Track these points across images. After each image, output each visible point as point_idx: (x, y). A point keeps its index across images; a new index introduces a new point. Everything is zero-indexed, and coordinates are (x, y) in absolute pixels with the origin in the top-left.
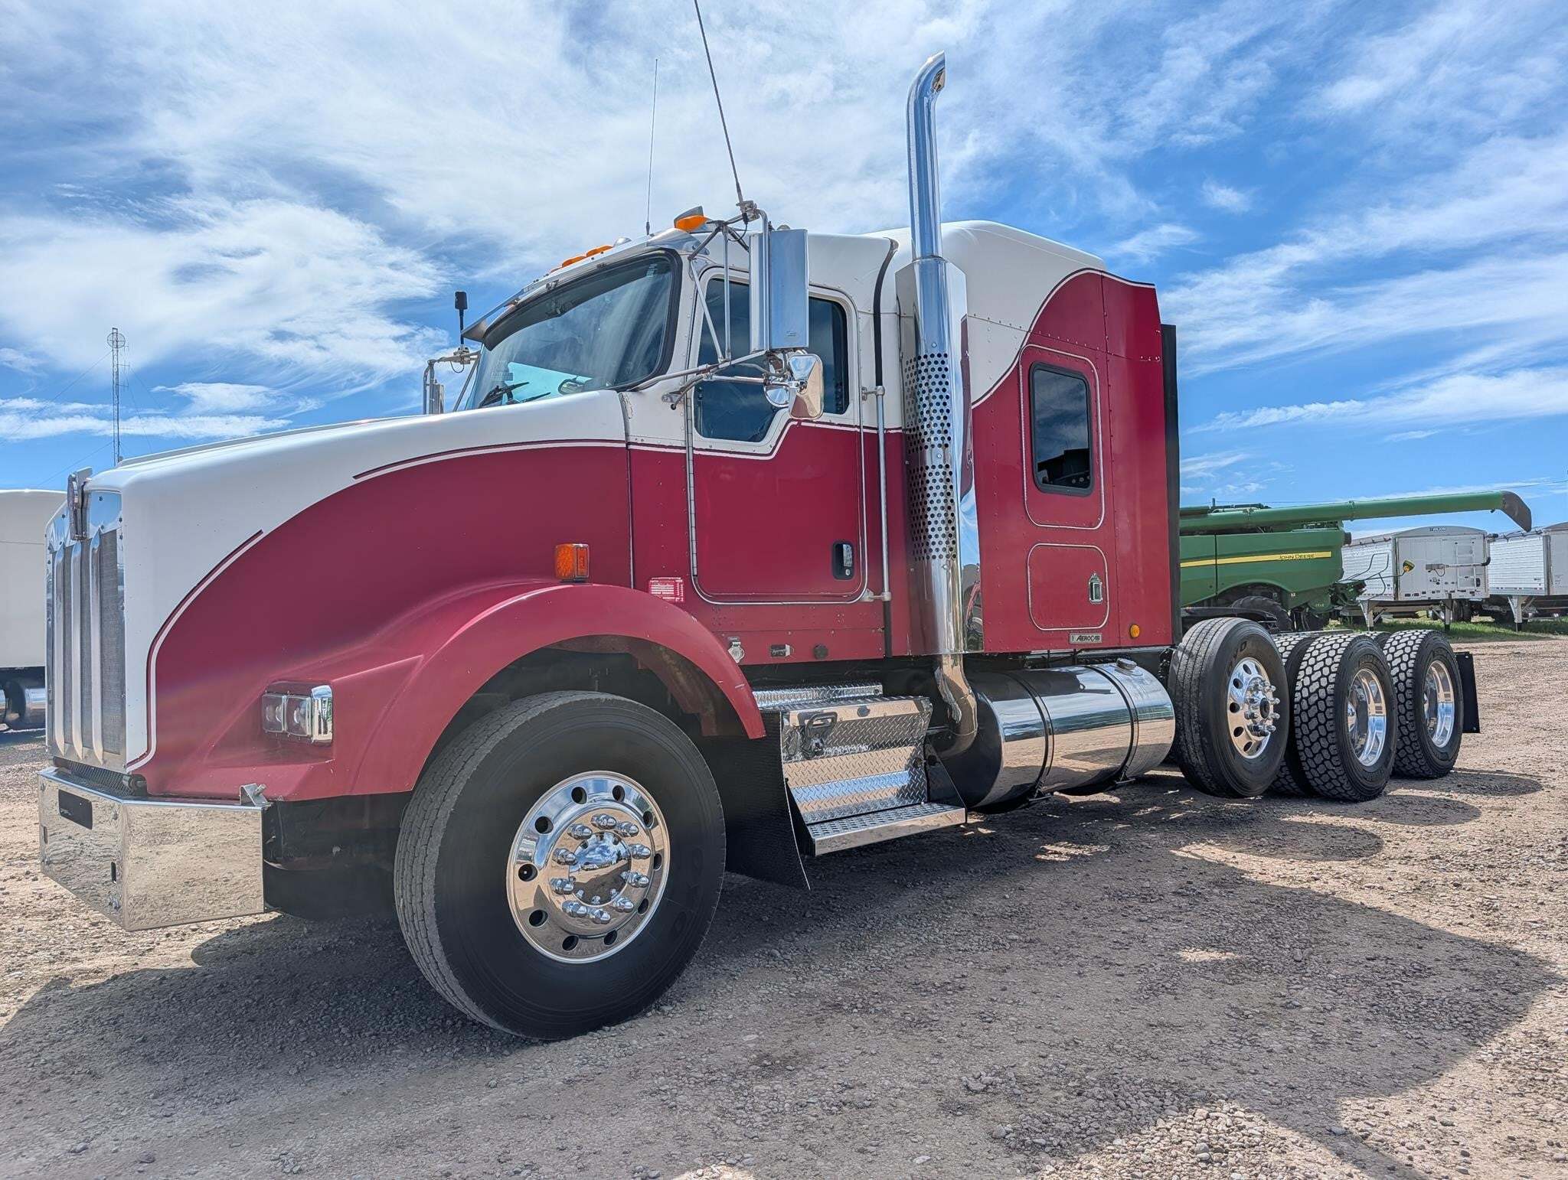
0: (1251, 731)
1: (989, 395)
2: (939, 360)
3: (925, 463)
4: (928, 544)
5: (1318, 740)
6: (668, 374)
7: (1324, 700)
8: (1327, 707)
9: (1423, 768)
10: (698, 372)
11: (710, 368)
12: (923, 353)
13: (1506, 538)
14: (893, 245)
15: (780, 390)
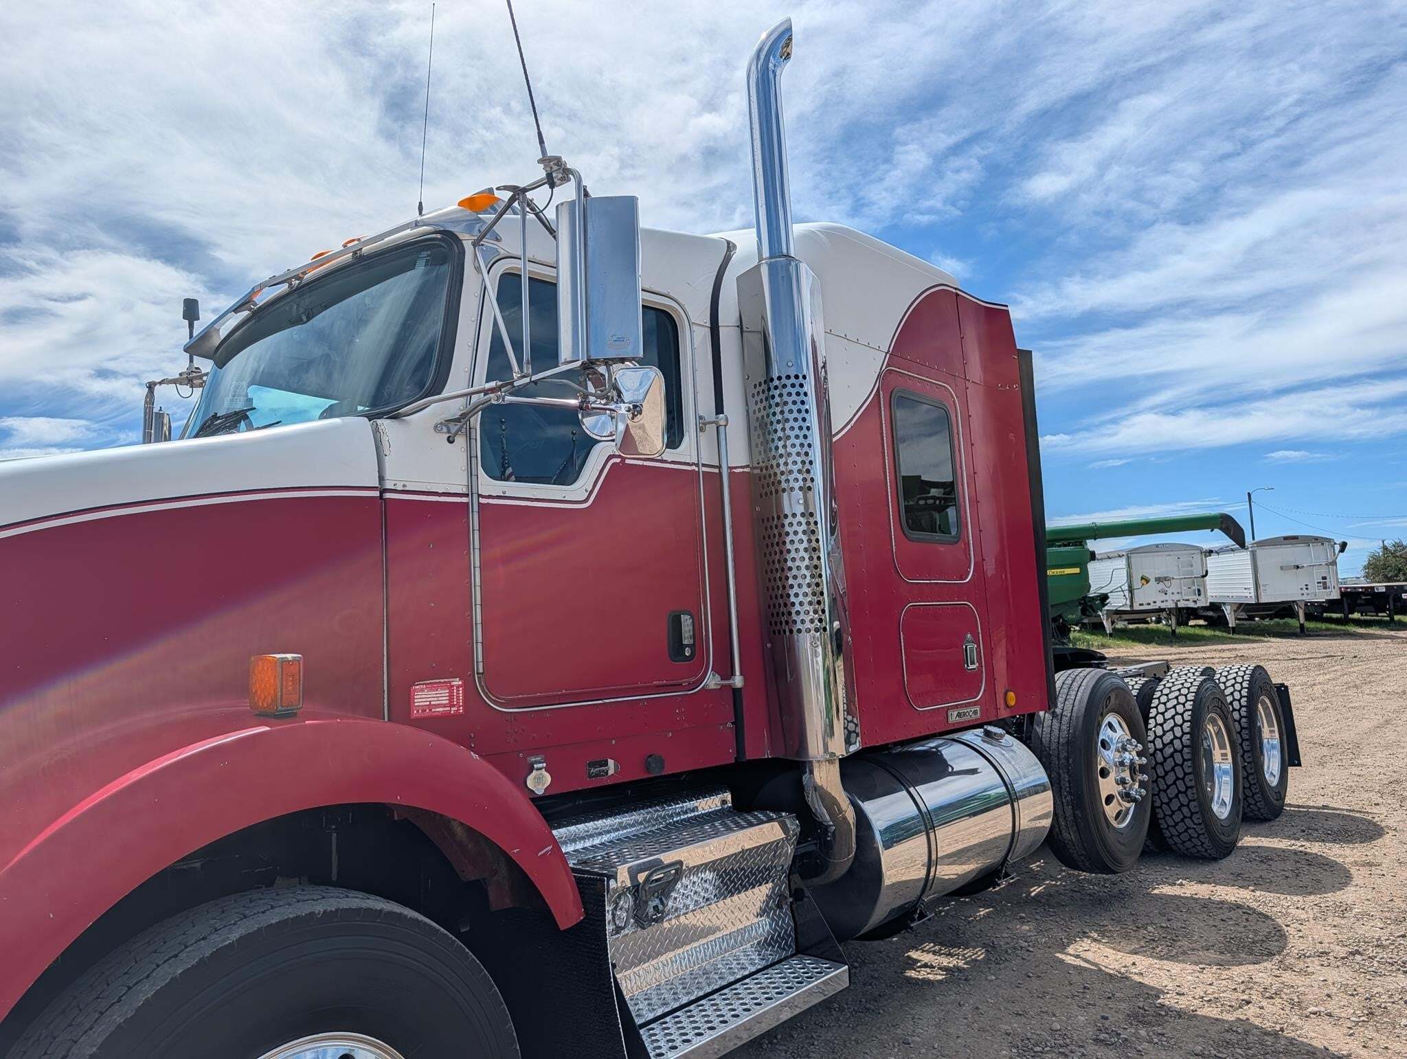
0: (1122, 798)
1: (849, 427)
2: (797, 382)
3: (782, 510)
4: (790, 613)
5: (1177, 796)
6: (444, 394)
7: (1181, 752)
8: (1184, 760)
9: (1262, 811)
10: (486, 392)
11: (502, 386)
12: (775, 375)
13: (1217, 553)
14: (730, 247)
15: (603, 417)
